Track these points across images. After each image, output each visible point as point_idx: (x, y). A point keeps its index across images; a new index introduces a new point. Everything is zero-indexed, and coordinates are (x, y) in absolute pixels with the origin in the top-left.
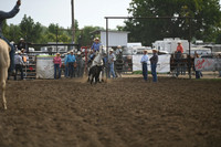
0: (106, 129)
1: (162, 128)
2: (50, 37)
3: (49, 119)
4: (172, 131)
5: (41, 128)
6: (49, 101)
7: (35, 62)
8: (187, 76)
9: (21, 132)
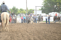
0: (36, 37)
1: (51, 37)
2: (20, 12)
3: (20, 34)
4: (54, 38)
5: (18, 36)
6: (20, 29)
7: (16, 19)
8: (58, 22)
9: (12, 37)
